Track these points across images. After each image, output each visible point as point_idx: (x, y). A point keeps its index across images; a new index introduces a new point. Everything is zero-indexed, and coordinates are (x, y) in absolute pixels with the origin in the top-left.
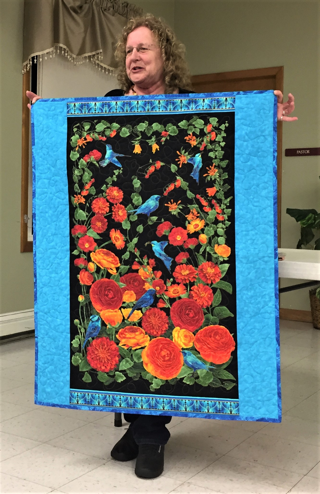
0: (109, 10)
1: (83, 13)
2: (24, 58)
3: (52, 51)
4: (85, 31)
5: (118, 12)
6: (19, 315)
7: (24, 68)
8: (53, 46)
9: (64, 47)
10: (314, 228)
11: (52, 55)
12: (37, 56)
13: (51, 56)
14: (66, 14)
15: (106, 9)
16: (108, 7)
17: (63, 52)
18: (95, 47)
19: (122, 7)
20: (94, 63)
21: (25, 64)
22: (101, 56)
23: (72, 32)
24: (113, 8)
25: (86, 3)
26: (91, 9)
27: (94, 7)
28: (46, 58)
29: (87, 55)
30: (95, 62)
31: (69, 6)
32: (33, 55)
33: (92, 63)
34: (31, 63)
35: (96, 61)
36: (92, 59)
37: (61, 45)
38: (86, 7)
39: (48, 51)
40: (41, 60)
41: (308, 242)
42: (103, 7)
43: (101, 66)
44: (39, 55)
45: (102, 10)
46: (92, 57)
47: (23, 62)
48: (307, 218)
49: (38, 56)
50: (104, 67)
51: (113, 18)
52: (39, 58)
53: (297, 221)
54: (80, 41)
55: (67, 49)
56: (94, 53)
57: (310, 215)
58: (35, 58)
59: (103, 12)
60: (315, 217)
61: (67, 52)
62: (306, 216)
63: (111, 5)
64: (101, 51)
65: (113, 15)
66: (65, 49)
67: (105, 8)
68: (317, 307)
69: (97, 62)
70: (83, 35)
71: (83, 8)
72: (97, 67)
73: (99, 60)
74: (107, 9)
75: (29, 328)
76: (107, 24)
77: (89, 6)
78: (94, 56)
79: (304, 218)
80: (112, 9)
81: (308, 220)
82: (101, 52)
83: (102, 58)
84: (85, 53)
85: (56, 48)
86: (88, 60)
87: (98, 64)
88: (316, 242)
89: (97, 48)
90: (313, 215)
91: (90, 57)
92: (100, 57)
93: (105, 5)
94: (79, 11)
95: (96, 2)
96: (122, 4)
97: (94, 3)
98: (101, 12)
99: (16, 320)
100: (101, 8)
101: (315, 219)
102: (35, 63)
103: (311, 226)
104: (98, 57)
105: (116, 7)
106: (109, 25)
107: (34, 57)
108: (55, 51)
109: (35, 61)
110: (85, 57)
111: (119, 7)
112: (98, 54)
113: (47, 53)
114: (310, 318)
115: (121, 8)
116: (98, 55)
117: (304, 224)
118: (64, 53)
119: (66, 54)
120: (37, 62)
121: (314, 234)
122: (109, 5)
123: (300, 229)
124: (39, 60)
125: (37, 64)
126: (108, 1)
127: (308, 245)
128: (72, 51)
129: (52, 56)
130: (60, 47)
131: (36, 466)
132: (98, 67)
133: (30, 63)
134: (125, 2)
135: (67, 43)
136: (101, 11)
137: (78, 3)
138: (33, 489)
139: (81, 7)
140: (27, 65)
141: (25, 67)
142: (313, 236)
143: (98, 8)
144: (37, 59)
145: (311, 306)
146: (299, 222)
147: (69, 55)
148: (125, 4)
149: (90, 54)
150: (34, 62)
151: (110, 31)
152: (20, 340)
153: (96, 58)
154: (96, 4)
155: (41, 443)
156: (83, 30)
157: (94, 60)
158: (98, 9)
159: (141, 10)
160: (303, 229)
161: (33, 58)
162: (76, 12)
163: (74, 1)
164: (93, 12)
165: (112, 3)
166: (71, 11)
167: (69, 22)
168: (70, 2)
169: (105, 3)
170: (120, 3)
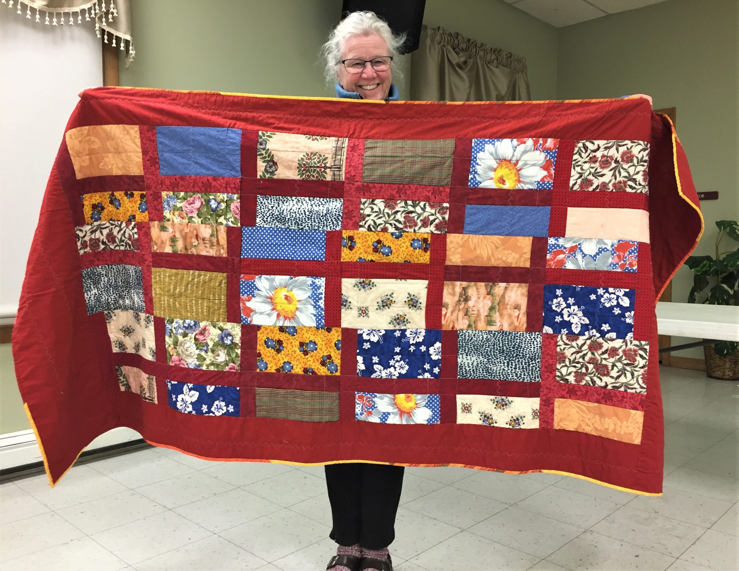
0: (493, 62)
1: (468, 68)
4: (470, 87)
5: (502, 64)
10: (709, 275)
14: (452, 71)
15: (490, 62)
19: (507, 58)
23: (458, 88)
24: (498, 61)
25: (470, 58)
26: (475, 63)
27: (479, 61)
31: (454, 63)
38: (471, 62)
41: (701, 289)
42: (487, 60)
45: (486, 63)
48: (701, 265)
51: (496, 71)
53: (691, 269)
57: (705, 262)
59: (487, 66)
60: (710, 264)
62: (700, 264)
63: (496, 58)
65: (497, 67)
68: (711, 356)
70: (468, 91)
71: (468, 63)
76: (491, 78)
77: (473, 61)
79: (697, 265)
80: (495, 61)
81: (703, 267)
88: (711, 290)
90: (708, 262)
93: (489, 58)
94: (464, 67)
95: (480, 55)
96: (506, 55)
97: (478, 57)
98: (485, 65)
100: (485, 61)
101: (710, 267)
103: (706, 273)
105: (500, 58)
106: (493, 78)
114: (703, 367)
115: (504, 59)
117: (697, 271)
121: (709, 281)
122: (493, 57)
123: (693, 277)
126: (492, 54)
127: (701, 292)
134: (508, 53)
137: (463, 59)
139: (465, 62)
142: (708, 283)
145: (706, 355)
146: (693, 270)
148: (509, 55)
151: (495, 85)
154: (480, 57)
156: (467, 85)
158: (482, 62)
159: (524, 59)
160: (696, 277)
162: (461, 68)
163: (459, 57)
164: (477, 66)
165: (495, 55)
166: (456, 67)
167: (455, 79)
168: (455, 59)
169: (489, 55)
170: (504, 54)
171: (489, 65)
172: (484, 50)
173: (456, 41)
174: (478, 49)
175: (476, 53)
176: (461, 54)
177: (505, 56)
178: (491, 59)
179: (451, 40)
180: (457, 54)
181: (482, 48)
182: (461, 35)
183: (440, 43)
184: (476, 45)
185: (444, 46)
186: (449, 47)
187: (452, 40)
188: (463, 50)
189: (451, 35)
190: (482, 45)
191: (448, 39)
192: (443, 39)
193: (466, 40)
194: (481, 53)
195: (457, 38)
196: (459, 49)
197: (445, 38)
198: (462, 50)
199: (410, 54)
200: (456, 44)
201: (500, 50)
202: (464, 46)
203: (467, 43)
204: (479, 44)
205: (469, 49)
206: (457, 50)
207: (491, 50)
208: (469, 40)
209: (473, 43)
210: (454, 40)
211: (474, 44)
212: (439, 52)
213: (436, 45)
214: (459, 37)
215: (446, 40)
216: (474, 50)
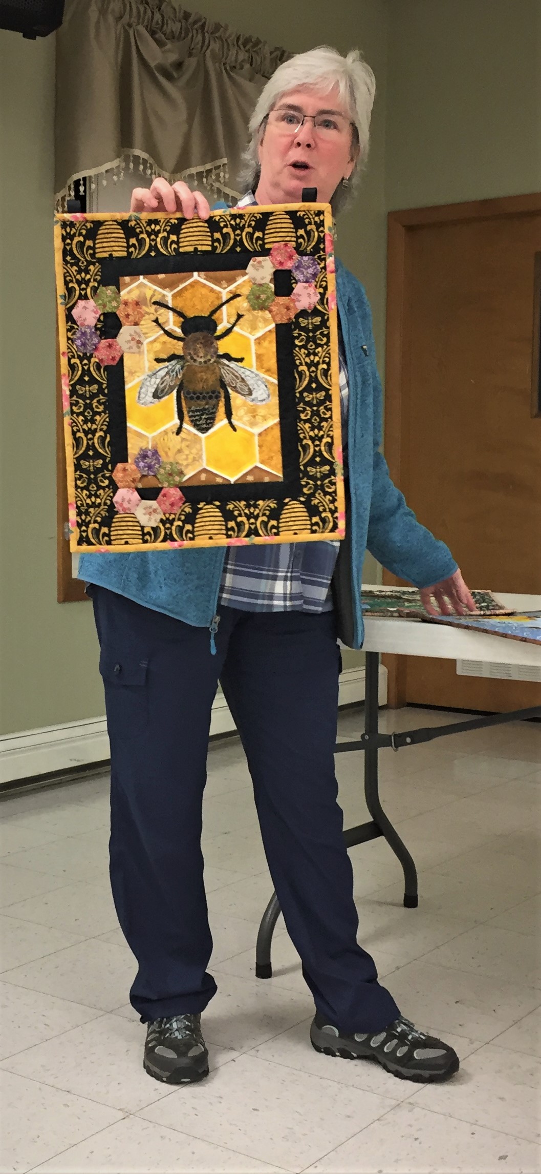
0: (242, 68)
1: (185, 79)
2: (58, 184)
3: (118, 167)
4: (190, 120)
5: (262, 72)
6: (56, 733)
7: (58, 205)
8: (118, 156)
9: (144, 155)
11: (118, 175)
12: (84, 179)
13: (115, 178)
14: (147, 82)
15: (235, 67)
16: (239, 62)
17: (141, 167)
18: (211, 153)
19: (271, 59)
20: (209, 188)
21: (59, 196)
22: (225, 172)
23: (161, 122)
24: (251, 65)
25: (190, 55)
26: (201, 68)
27: (210, 64)
28: (105, 183)
29: (193, 170)
30: (212, 186)
31: (153, 64)
32: (76, 177)
33: (205, 188)
34: (73, 193)
35: (214, 184)
36: (205, 180)
37: (137, 152)
38: (191, 63)
39: (107, 166)
40: (93, 186)
42: (228, 62)
43: (224, 192)
44: (90, 177)
45: (226, 69)
46: (205, 174)
47: (56, 190)
49: (87, 179)
50: (232, 196)
51: (248, 87)
52: (91, 182)
54: (179, 141)
55: (151, 161)
56: (208, 166)
58: (82, 182)
59: (227, 73)
61: (151, 168)
63: (246, 57)
64: (225, 160)
65: (250, 79)
66: (145, 161)
67: (233, 64)
69: (216, 185)
70: (185, 128)
71: (185, 67)
72: (216, 196)
73: (220, 182)
74: (238, 67)
75: (78, 761)
76: (236, 101)
77: (198, 61)
78: (209, 172)
80: (247, 66)
82: (224, 165)
83: (227, 176)
84: (189, 166)
85: (127, 160)
86: (196, 183)
87: (219, 191)
89: (215, 156)
91: (200, 175)
92: (222, 174)
93: (233, 59)
94: (175, 75)
95: (212, 51)
96: (271, 53)
97: (208, 53)
98: (224, 71)
99: (50, 744)
100: (225, 64)
102: (82, 193)
104: (218, 176)
105: (257, 59)
106: (241, 102)
107: (79, 180)
108: (123, 165)
109: (82, 189)
110: (191, 176)
111: (265, 58)
112: (218, 167)
113: (107, 171)
115: (268, 62)
116: (217, 171)
118: (145, 168)
119: (149, 172)
120: (85, 191)
122: (242, 56)
124: (90, 188)
125: (84, 197)
126: (240, 48)
128: (161, 166)
129: (119, 178)
130: (135, 156)
131: (93, 1062)
132: (219, 197)
133: (70, 195)
134: (277, 49)
135: (151, 148)
136: (223, 69)
137: (173, 57)
138: (85, 1111)
139: (179, 65)
140: (63, 198)
141: (60, 202)
143: (217, 64)
144: (85, 185)
147: (155, 174)
148: (278, 53)
149: (201, 169)
150: (80, 191)
152: (59, 784)
153: (214, 177)
154: (214, 57)
155: (102, 1013)
156: (183, 114)
157: (210, 181)
158: (218, 67)
161: (77, 183)
162: (169, 77)
163: (163, 52)
164: (207, 73)
165: (247, 51)
166: (157, 74)
167: (155, 99)
168: (155, 55)
169: (233, 52)
170: (267, 50)
171: (232, 74)
172: (220, 38)
173: (157, 16)
174: (206, 34)
175: (202, 47)
176: (169, 46)
177: (268, 55)
178: (236, 61)
179: (145, 12)
180: (160, 44)
181: (217, 35)
182: (170, 3)
183: (121, 17)
184: (203, 26)
185: (130, 25)
186: (141, 29)
187: (149, 12)
188: (174, 38)
189: (147, 3)
190: (217, 27)
191: (138, 8)
192: (128, 8)
193: (180, 15)
194: (215, 46)
195: (159, 10)
196: (165, 34)
197: (131, 6)
198: (172, 37)
199: (51, 37)
200: (157, 23)
201: (258, 42)
202: (175, 27)
203: (183, 21)
204: (209, 27)
205: (187, 35)
206: (159, 35)
207: (238, 39)
208: (187, 16)
209: (195, 22)
210: (153, 13)
211: (200, 24)
212: (117, 40)
213: (111, 19)
214: (162, 8)
215: (134, 10)
216: (200, 37)
